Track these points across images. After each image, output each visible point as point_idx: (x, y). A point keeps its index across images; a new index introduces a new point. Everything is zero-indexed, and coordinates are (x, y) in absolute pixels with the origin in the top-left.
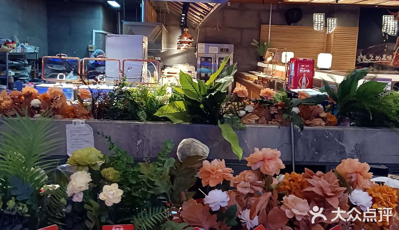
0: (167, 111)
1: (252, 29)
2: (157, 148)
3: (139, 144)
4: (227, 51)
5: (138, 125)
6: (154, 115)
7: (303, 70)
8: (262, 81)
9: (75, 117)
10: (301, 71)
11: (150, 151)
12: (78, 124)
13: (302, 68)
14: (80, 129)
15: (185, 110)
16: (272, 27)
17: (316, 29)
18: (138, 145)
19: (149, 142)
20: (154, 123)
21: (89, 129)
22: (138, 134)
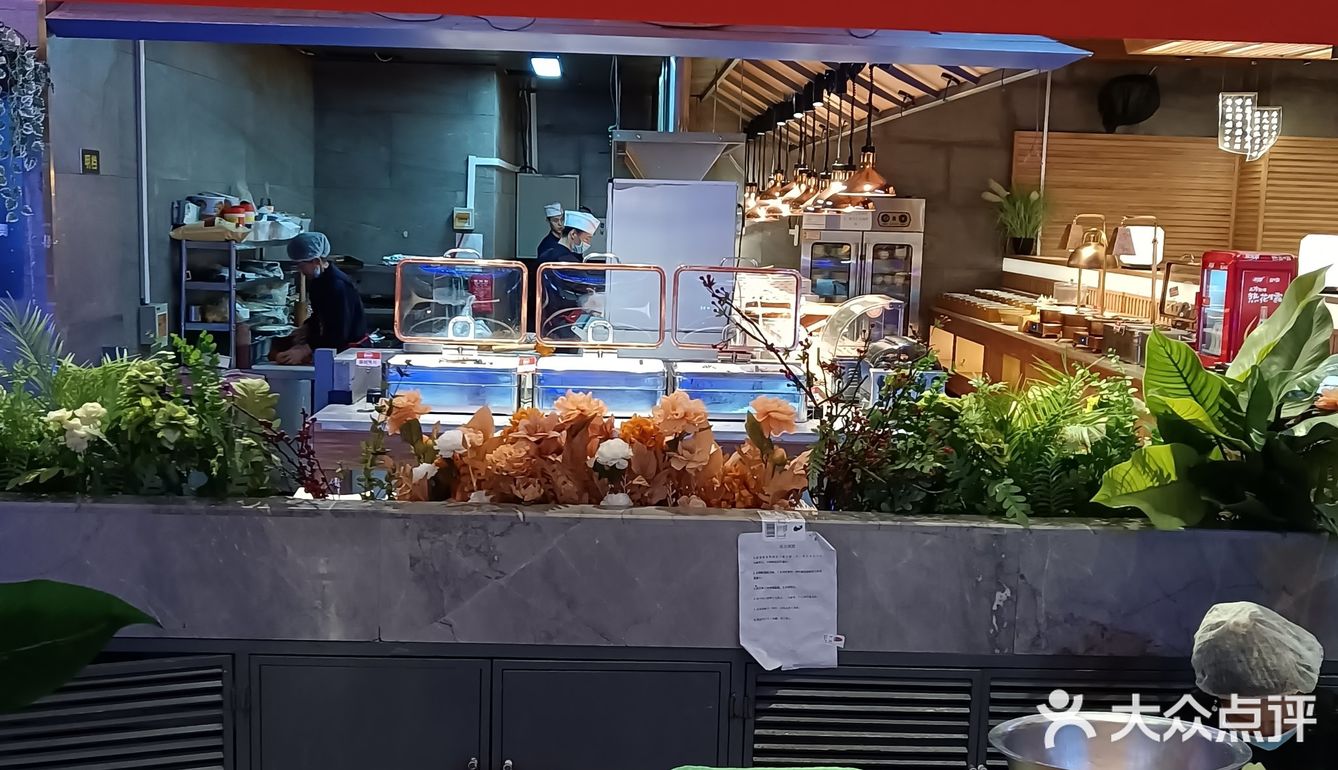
0: (1125, 484)
1: (983, 145)
2: (1066, 621)
3: (1001, 604)
4: (901, 221)
5: (998, 536)
6: (1092, 500)
7: (1259, 293)
8: (1062, 328)
9: (757, 504)
10: (1252, 297)
11: (1039, 632)
12: (781, 533)
13: (1256, 288)
14: (788, 552)
15: (1174, 478)
16: (1052, 141)
17: (1227, 145)
18: (995, 608)
19: (1035, 598)
20: (1059, 528)
21: (819, 551)
22: (1000, 566)
